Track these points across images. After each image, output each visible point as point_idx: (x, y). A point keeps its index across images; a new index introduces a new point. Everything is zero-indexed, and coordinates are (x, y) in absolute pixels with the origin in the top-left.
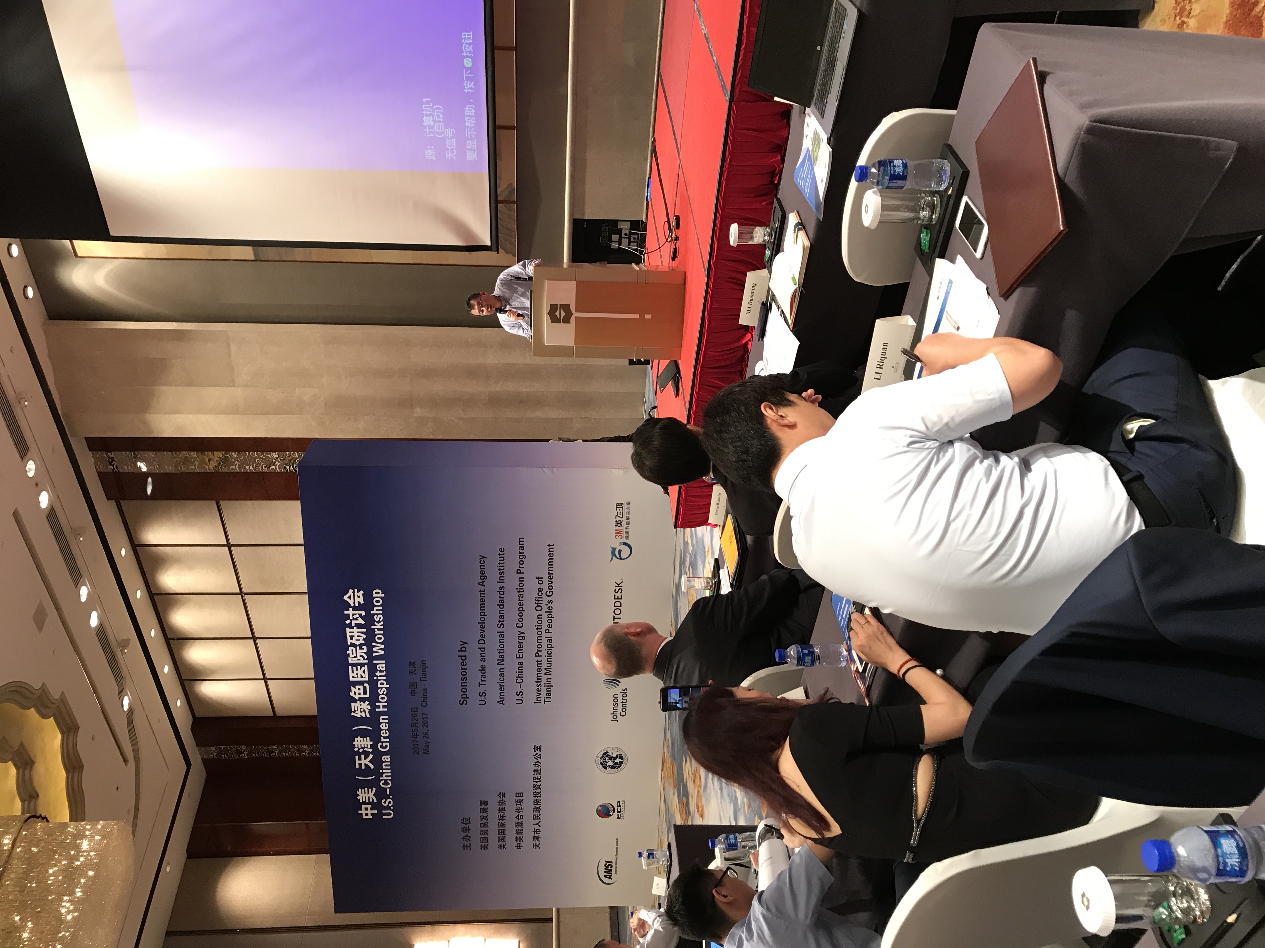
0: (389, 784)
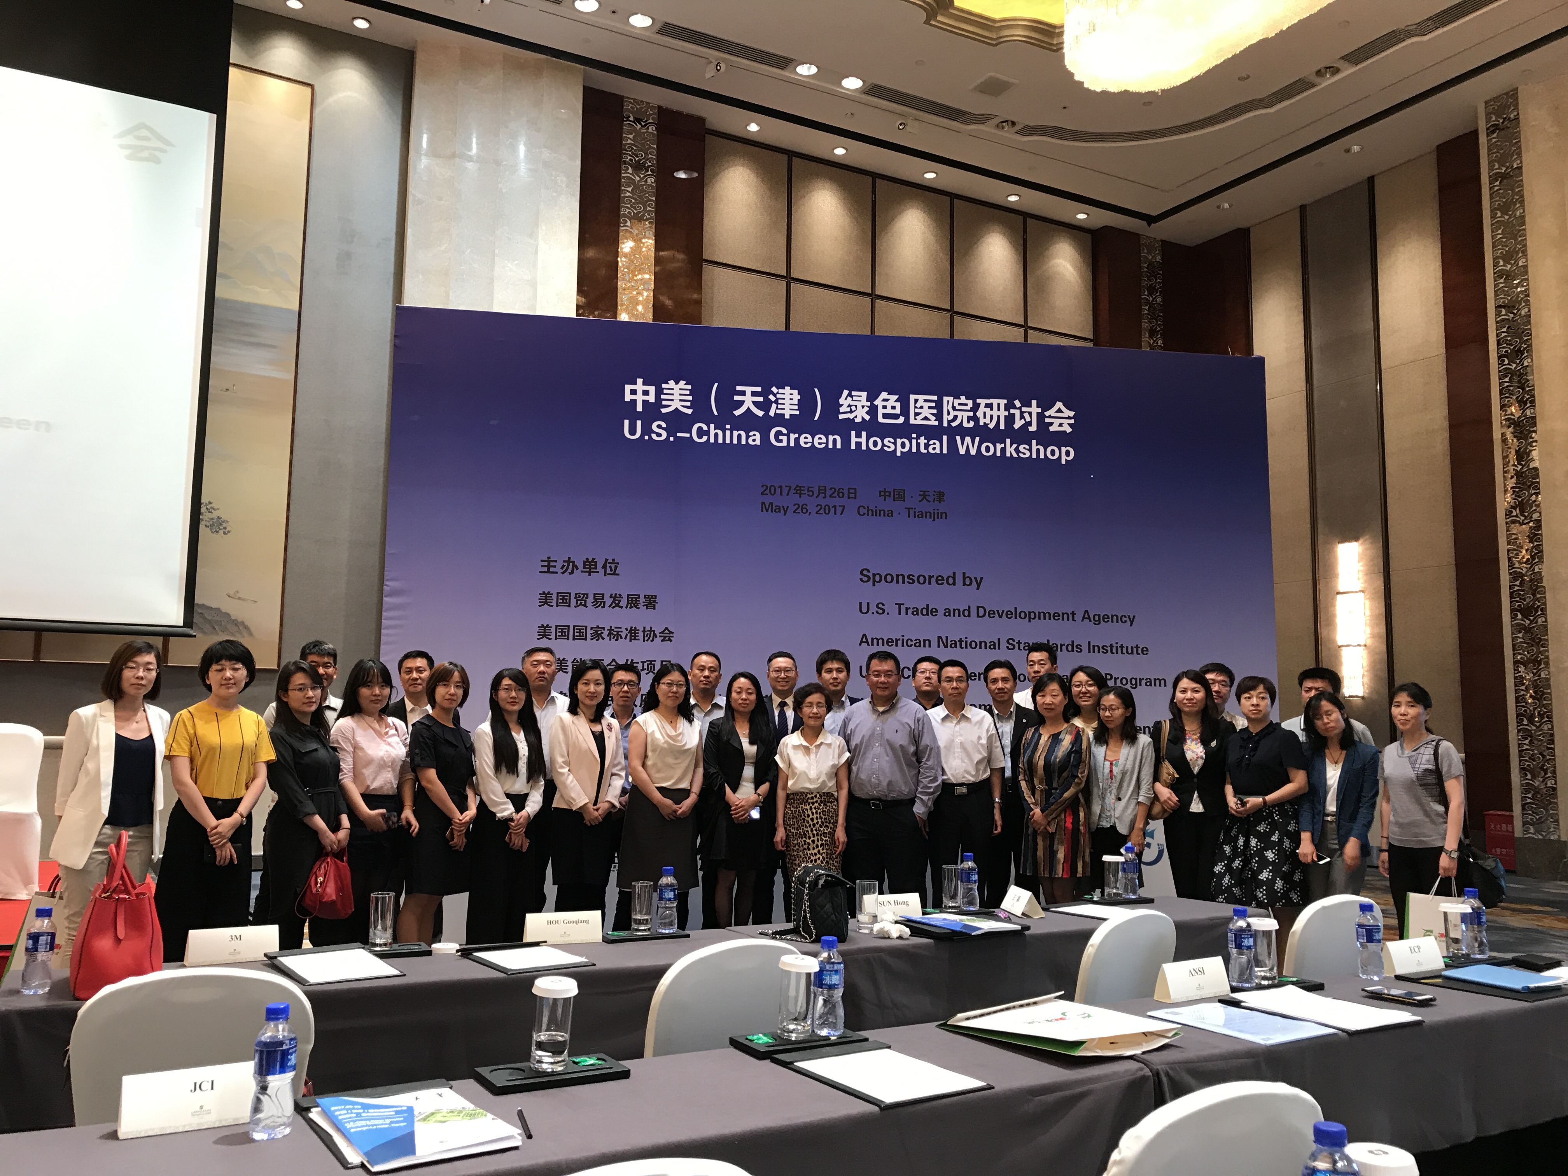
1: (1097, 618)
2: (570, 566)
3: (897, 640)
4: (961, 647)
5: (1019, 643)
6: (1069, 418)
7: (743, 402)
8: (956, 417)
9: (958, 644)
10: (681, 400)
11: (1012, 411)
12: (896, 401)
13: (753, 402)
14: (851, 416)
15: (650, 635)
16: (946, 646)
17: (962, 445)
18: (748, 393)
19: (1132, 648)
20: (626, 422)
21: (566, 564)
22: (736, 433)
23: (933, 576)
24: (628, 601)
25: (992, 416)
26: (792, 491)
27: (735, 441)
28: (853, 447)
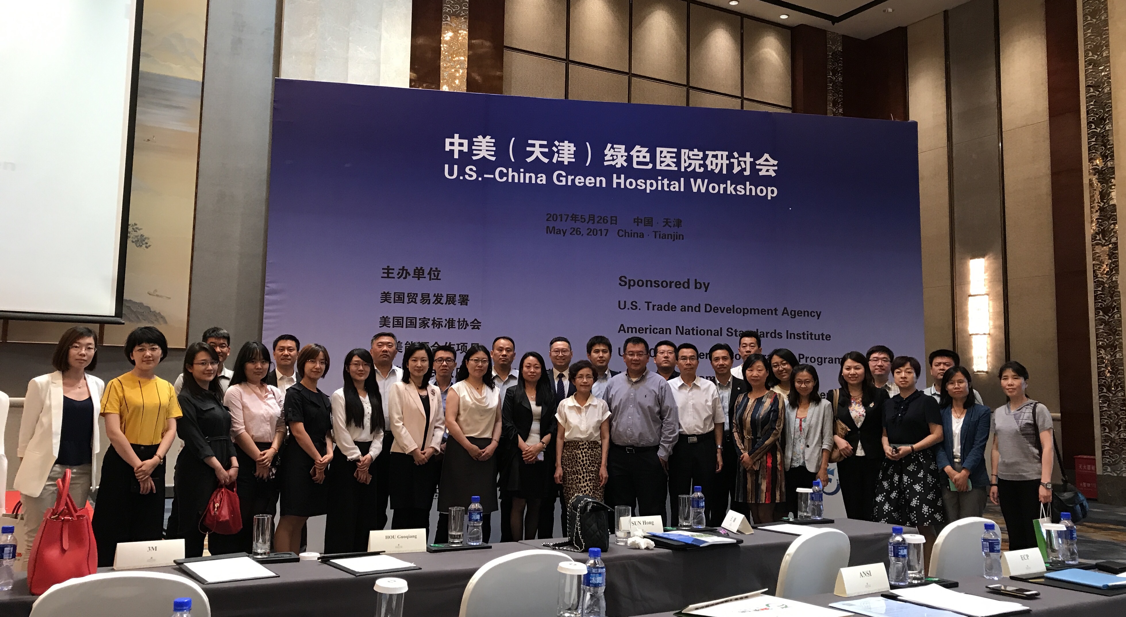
0: (501, 178)
1: (793, 313)
2: (404, 273)
3: (646, 329)
4: (693, 334)
5: (736, 331)
6: (774, 165)
7: (532, 153)
8: (690, 165)
9: (691, 331)
10: (487, 150)
11: (732, 160)
12: (647, 152)
13: (541, 152)
14: (613, 163)
15: (463, 324)
16: (682, 334)
17: (695, 185)
18: (537, 146)
19: (819, 335)
20: (447, 166)
21: (401, 271)
22: (528, 175)
23: (673, 282)
24: (447, 299)
25: (717, 164)
26: (570, 218)
27: (527, 181)
28: (615, 186)
